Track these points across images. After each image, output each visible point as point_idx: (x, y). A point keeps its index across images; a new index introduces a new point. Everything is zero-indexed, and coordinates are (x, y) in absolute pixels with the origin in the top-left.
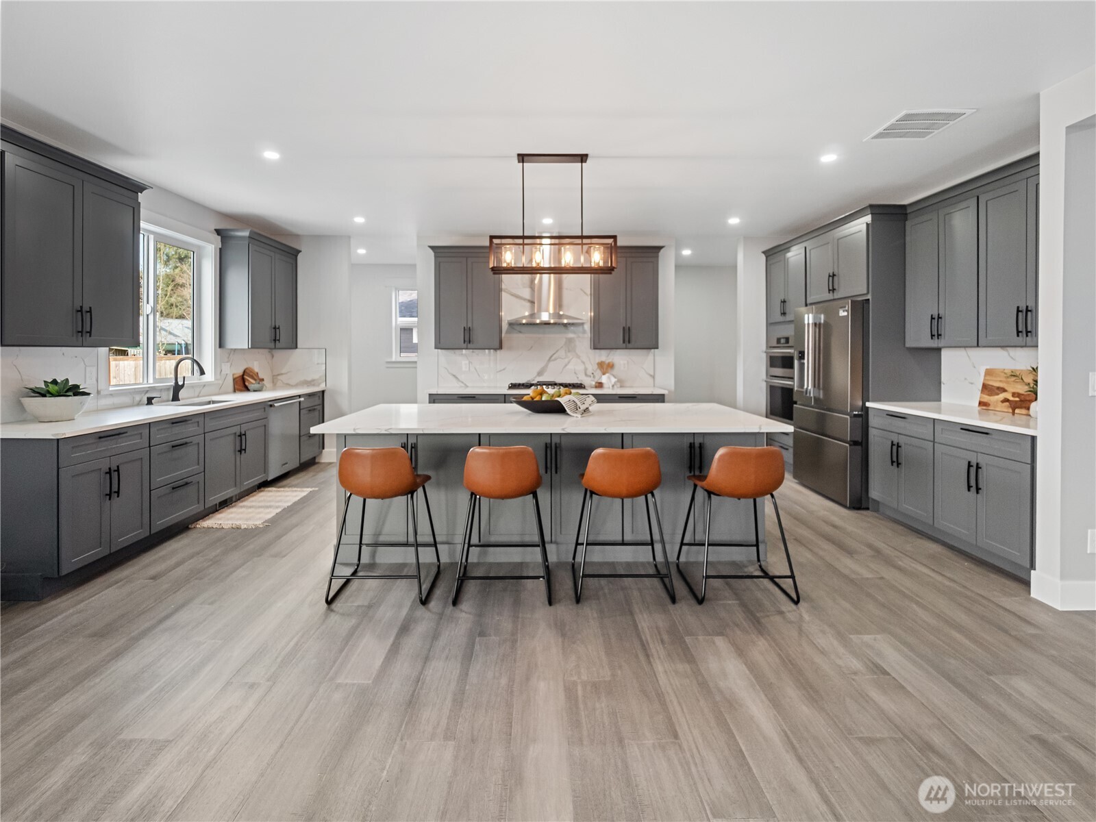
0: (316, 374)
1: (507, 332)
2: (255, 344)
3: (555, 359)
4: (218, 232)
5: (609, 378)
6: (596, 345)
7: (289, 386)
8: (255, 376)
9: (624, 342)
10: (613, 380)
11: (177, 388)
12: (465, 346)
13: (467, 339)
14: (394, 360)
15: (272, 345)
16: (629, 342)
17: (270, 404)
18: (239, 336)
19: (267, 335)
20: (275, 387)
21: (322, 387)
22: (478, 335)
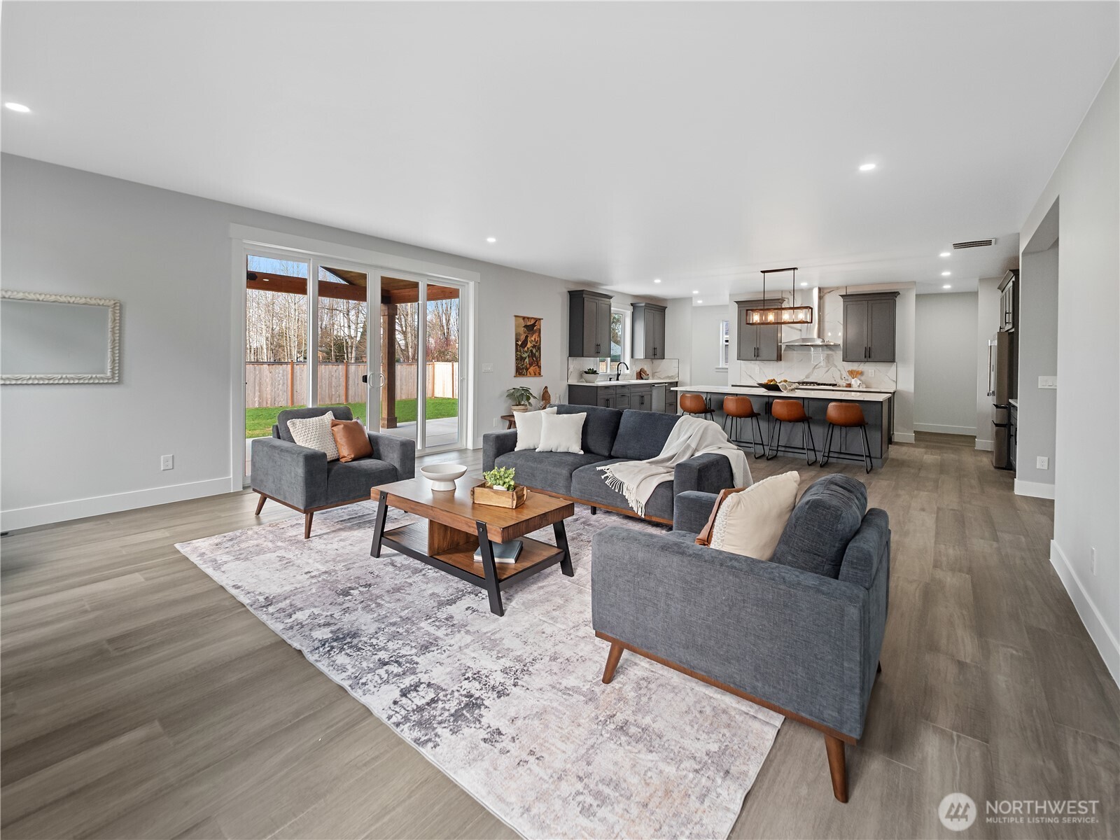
0: (673, 372)
1: (785, 350)
2: (646, 357)
3: (819, 368)
4: (632, 304)
5: (856, 381)
6: (846, 359)
7: (660, 378)
8: (645, 372)
9: (865, 357)
10: (859, 382)
11: (618, 375)
12: (755, 359)
13: (756, 354)
14: (721, 367)
15: (653, 357)
16: (869, 357)
17: (652, 385)
18: (640, 354)
19: (651, 352)
20: (653, 378)
21: (676, 380)
22: (763, 352)
